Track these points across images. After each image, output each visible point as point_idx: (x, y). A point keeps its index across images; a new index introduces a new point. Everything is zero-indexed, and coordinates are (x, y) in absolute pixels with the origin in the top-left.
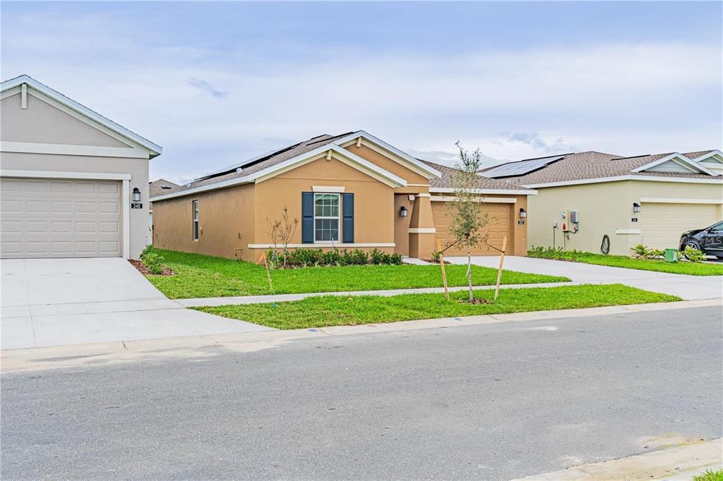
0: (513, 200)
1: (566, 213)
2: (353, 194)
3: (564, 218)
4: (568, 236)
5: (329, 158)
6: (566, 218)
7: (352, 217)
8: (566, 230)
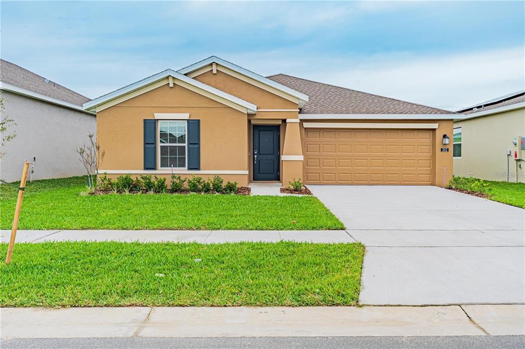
0: (435, 126)
1: (517, 139)
2: (199, 120)
3: (516, 144)
4: (520, 165)
5: (171, 85)
6: (517, 145)
7: (198, 144)
8: (518, 158)
